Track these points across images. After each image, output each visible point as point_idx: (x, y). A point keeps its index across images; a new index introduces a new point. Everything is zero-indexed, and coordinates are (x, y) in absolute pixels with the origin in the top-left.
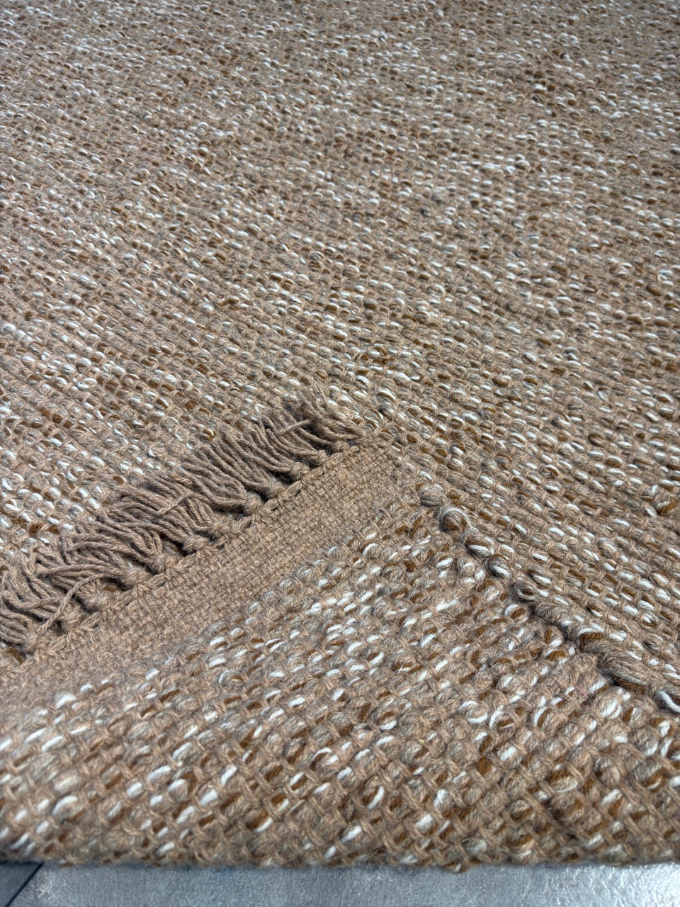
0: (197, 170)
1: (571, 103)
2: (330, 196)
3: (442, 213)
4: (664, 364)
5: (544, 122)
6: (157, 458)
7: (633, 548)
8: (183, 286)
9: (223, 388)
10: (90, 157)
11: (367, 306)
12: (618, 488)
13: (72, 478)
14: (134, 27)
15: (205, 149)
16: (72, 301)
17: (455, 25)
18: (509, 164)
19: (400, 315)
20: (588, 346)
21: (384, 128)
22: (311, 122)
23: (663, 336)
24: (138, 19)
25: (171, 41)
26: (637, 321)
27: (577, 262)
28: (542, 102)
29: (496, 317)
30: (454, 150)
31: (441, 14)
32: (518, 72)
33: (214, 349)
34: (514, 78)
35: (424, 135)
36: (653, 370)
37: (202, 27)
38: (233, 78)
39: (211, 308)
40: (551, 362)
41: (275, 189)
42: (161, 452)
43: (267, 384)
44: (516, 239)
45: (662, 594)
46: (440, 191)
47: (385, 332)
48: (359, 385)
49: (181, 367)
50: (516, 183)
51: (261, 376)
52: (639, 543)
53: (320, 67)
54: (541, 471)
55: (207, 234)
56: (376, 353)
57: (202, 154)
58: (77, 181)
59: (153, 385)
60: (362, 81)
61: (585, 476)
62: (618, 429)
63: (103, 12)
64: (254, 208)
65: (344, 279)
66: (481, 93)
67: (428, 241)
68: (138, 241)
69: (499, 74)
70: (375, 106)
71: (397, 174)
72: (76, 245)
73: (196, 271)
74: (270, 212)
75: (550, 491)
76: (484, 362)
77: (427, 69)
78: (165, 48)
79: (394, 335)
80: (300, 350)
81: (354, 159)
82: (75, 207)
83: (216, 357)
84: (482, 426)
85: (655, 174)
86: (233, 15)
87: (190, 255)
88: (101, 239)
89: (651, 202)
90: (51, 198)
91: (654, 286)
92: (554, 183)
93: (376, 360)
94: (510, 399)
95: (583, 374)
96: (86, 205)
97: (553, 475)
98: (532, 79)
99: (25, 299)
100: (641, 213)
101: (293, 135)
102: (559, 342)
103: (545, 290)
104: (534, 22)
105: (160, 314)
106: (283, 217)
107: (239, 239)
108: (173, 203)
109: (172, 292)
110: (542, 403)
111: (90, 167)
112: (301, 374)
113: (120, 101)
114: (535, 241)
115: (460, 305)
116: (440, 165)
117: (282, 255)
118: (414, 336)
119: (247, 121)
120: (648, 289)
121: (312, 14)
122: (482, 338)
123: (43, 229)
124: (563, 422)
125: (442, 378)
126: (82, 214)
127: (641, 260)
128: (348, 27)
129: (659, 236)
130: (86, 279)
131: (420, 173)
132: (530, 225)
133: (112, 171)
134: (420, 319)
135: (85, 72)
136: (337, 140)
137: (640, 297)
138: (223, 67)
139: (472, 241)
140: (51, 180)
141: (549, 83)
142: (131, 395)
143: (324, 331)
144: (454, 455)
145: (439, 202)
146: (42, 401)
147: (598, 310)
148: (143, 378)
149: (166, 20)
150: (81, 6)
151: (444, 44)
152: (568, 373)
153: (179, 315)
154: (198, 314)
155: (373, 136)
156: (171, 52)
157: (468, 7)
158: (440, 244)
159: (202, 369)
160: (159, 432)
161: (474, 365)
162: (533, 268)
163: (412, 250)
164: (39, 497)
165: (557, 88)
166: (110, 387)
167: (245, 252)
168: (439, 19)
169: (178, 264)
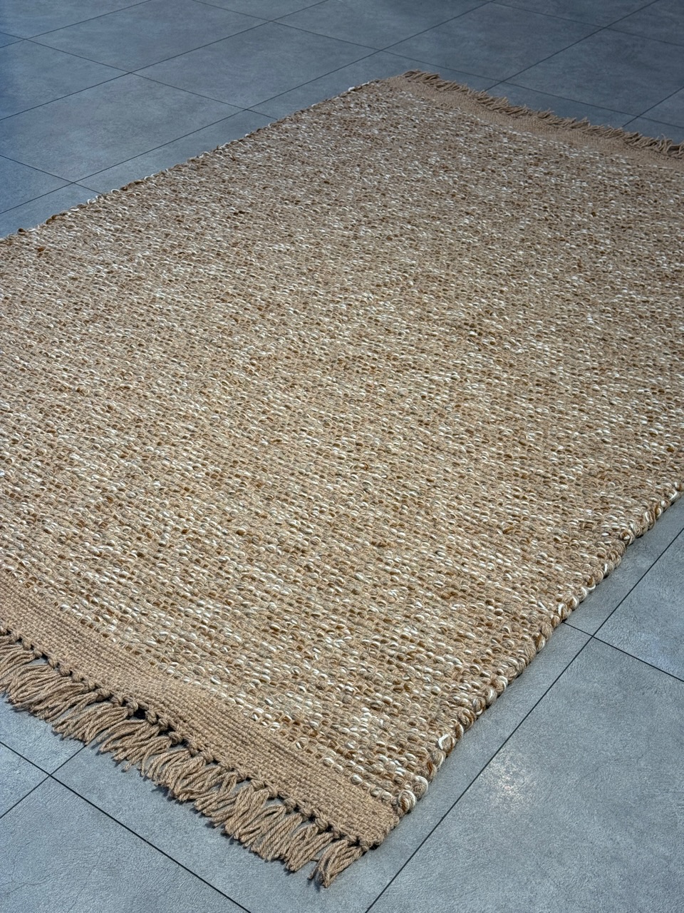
0: (251, 373)
1: (492, 343)
2: (335, 390)
3: (404, 402)
4: (521, 475)
5: (472, 354)
6: (244, 507)
7: (488, 544)
8: (249, 433)
9: (276, 479)
10: (179, 363)
11: (357, 444)
12: (485, 523)
13: (201, 513)
14: (194, 282)
15: (255, 362)
16: (185, 438)
17: (421, 291)
18: (447, 377)
19: (376, 449)
20: (481, 467)
21: (370, 354)
22: (322, 349)
23: (523, 463)
24: (196, 277)
25: (222, 293)
26: (509, 456)
27: (480, 428)
28: (474, 342)
29: (431, 452)
30: (414, 368)
31: (412, 283)
32: (459, 324)
33: (270, 462)
34: (458, 327)
35: (395, 359)
36: (514, 478)
37: (243, 285)
38: (268, 320)
39: (267, 443)
40: (459, 473)
41: (301, 386)
42: (246, 503)
43: (301, 477)
44: (446, 416)
45: (499, 561)
46: (403, 390)
47: (368, 457)
48: (353, 479)
49: (252, 470)
50: (451, 387)
51: (297, 474)
52: (491, 543)
53: (327, 316)
54: (447, 516)
55: (260, 407)
56: (363, 465)
57: (253, 365)
58: (173, 376)
59: (237, 476)
60: (356, 326)
61: (469, 518)
62: (490, 501)
63: (169, 271)
64: (288, 395)
65: (344, 432)
66: (434, 336)
67: (394, 415)
68: (219, 410)
69: (447, 324)
70: (364, 341)
71: (377, 380)
72: (181, 410)
73: (256, 425)
74: (298, 398)
75: (451, 524)
76: (423, 471)
77: (400, 320)
78: (218, 298)
79: (373, 457)
80: (319, 463)
81: (350, 371)
82: (175, 391)
83: (271, 465)
84: (419, 498)
85: (537, 385)
86: (264, 278)
87: (252, 418)
88: (195, 406)
89: (531, 400)
90: (158, 385)
91: (523, 441)
92: (473, 388)
93: (362, 468)
94: (434, 487)
95: (475, 479)
96: (182, 389)
97: (453, 517)
98: (468, 328)
99: (156, 435)
100: (524, 405)
101: (310, 356)
102: (464, 464)
103: (460, 441)
104: (476, 291)
105: (237, 445)
106: (307, 401)
107: (280, 410)
108: (237, 391)
109: (242, 435)
110: (452, 490)
111: (181, 369)
112: (320, 473)
113: (193, 331)
114: (458, 417)
115: (411, 446)
116: (404, 376)
117: (307, 419)
118: (384, 459)
119: (280, 346)
120: (520, 442)
121: (320, 280)
122: (423, 461)
123: (158, 401)
124: (461, 496)
125: (398, 477)
126: (181, 394)
127: (518, 428)
128: (346, 290)
129: (531, 417)
130: (191, 427)
131: (391, 380)
132: (455, 409)
133: (196, 372)
134: (388, 451)
135: (165, 311)
136: (339, 360)
137: (514, 445)
138: (260, 313)
139: (421, 416)
140: (157, 375)
141: (479, 331)
142: (227, 480)
143: (333, 455)
144: (403, 508)
145: (402, 396)
146: (177, 481)
147: (489, 451)
148: (231, 473)
149: (216, 279)
150: (152, 265)
151: (412, 304)
152: (467, 477)
153: (248, 446)
154: (259, 446)
155: (362, 359)
156: (223, 301)
157: (431, 279)
158: (401, 417)
159: (264, 470)
160: (243, 496)
161: (416, 472)
162: (454, 431)
163: (384, 419)
164: (184, 520)
165: (484, 334)
166: (213, 477)
167: (285, 417)
168: (410, 287)
169: (245, 422)
